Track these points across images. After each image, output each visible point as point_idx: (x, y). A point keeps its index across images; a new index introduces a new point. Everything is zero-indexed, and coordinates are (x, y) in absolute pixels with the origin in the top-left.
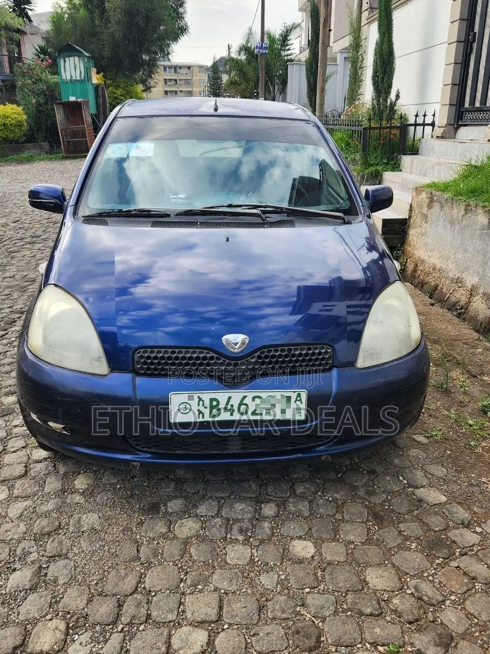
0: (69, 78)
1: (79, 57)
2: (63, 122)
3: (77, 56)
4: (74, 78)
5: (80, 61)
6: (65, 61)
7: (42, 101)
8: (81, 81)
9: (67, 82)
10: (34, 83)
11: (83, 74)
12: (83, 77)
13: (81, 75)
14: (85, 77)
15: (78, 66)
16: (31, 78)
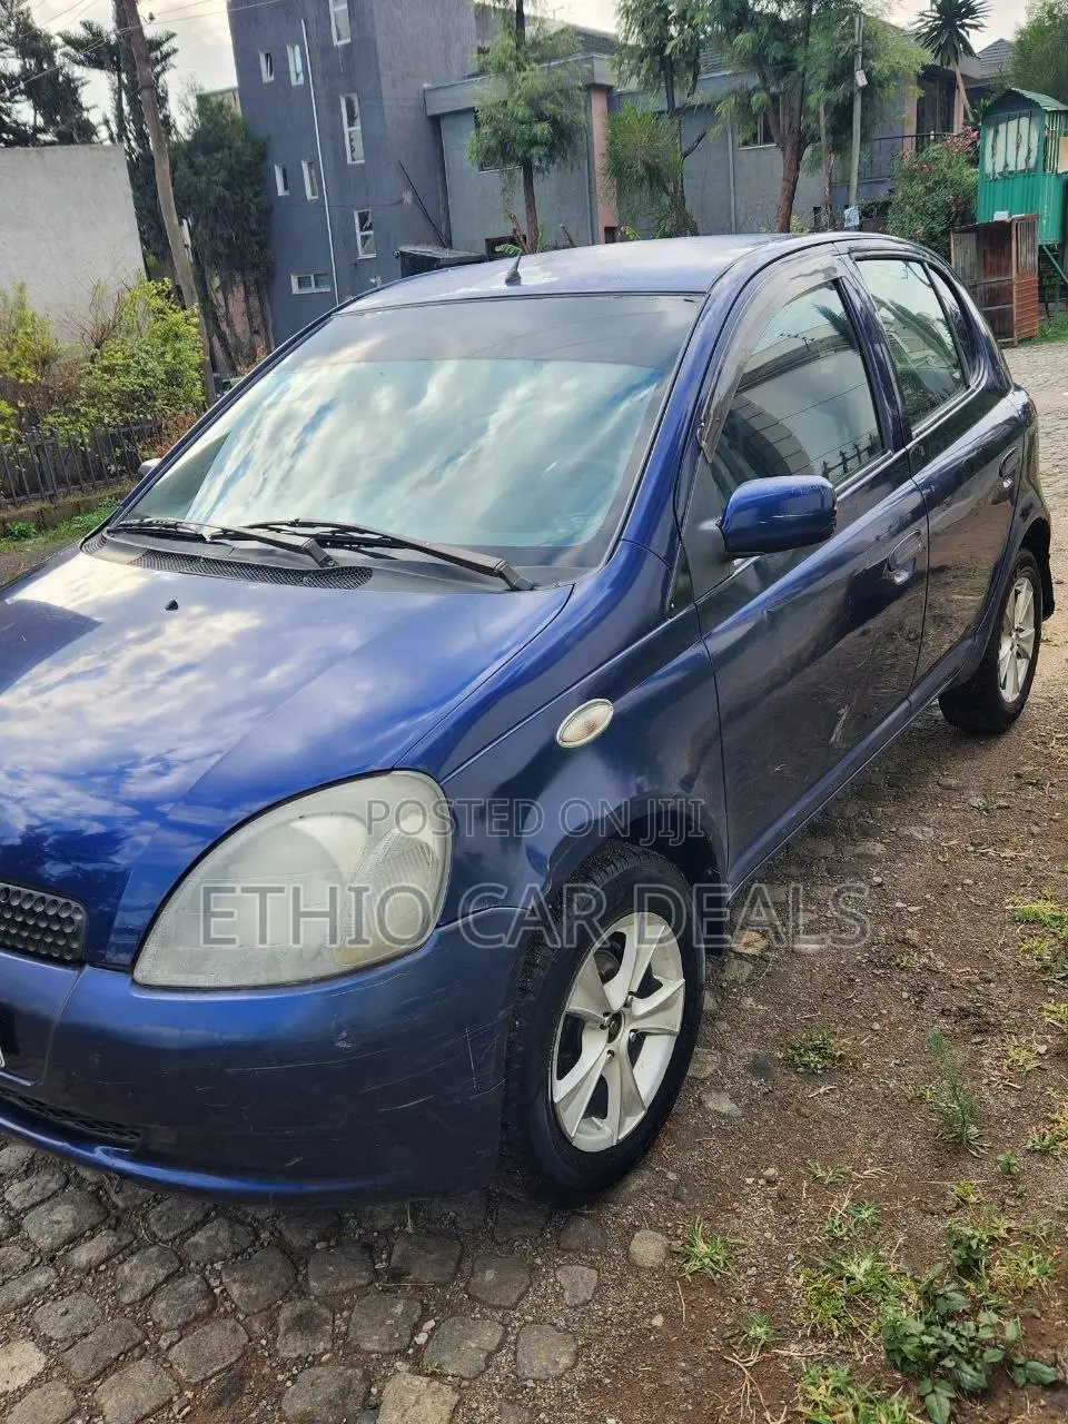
0: (999, 168)
1: (1031, 116)
2: (968, 272)
3: (1026, 116)
4: (1012, 168)
5: (1033, 125)
6: (996, 132)
7: (939, 229)
8: (1028, 172)
9: (995, 180)
10: (929, 190)
11: (1034, 155)
12: (1032, 162)
13: (1028, 157)
14: (1037, 163)
15: (1025, 138)
16: (924, 180)
